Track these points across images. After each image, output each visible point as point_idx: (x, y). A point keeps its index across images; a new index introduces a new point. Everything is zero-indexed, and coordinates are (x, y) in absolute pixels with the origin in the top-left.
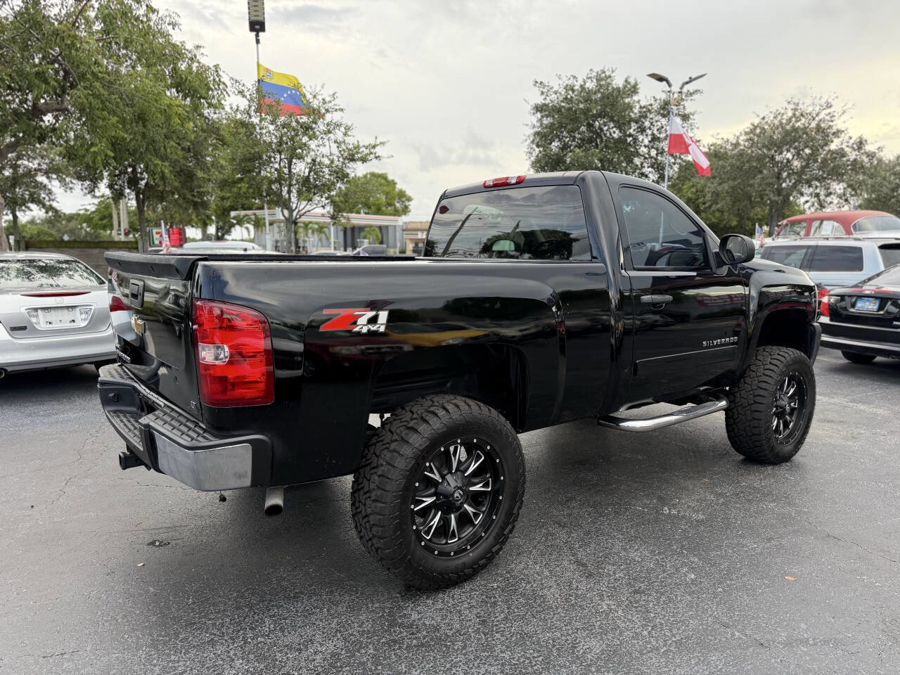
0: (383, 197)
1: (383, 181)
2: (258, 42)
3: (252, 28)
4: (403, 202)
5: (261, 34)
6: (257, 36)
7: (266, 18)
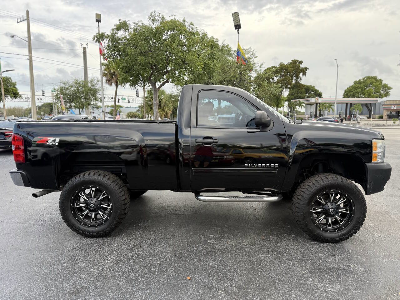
0: (373, 89)
1: (374, 80)
2: (238, 33)
3: (236, 28)
4: (386, 90)
5: (239, 29)
6: (238, 30)
7: (241, 23)
